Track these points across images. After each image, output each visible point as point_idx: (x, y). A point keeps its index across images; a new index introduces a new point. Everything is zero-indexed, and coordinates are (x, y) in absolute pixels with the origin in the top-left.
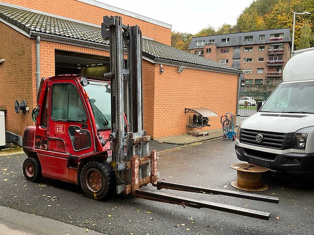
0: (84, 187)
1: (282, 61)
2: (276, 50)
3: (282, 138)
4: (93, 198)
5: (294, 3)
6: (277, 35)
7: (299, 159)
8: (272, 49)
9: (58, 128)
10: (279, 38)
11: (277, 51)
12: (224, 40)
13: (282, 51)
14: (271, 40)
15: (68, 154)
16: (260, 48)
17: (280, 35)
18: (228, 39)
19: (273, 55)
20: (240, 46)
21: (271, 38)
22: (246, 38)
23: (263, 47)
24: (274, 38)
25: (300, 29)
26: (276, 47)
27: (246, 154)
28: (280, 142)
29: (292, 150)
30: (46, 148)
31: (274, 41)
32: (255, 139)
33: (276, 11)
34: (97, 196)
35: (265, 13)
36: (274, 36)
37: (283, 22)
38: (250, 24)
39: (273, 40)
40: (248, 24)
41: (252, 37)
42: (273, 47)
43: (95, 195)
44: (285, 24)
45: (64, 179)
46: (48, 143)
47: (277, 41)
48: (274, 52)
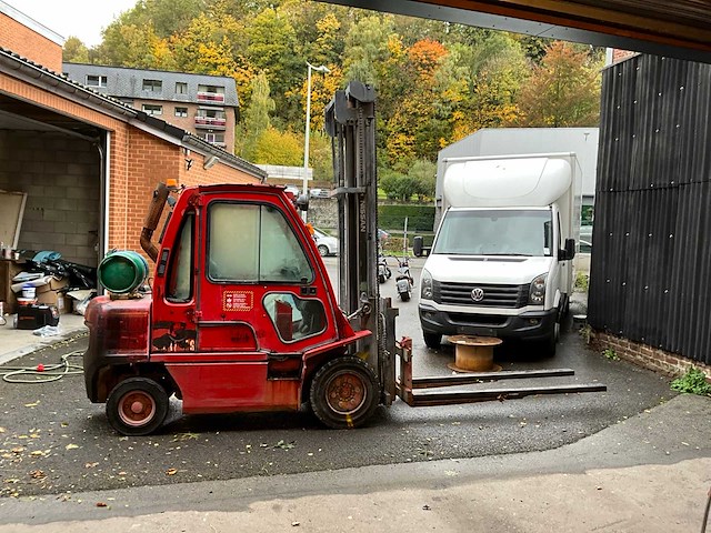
0: (321, 410)
1: (223, 144)
2: (210, 119)
3: (515, 292)
4: (344, 425)
5: (229, 26)
6: (212, 89)
7: (538, 318)
8: (203, 117)
9: (229, 300)
10: (216, 95)
11: (213, 123)
12: (93, 79)
13: (223, 124)
14: (200, 97)
15: (265, 351)
16: (178, 110)
17: (218, 90)
18: (104, 79)
19: (207, 130)
20: (133, 99)
21: (200, 93)
22: (147, 83)
23: (185, 111)
24: (206, 94)
25: (243, 82)
26: (211, 114)
27: (451, 322)
28: (514, 298)
29: (529, 308)
30: (192, 349)
31: (207, 101)
32: (469, 296)
33: (195, 33)
34: (354, 422)
35: (171, 33)
36: (206, 89)
37: (210, 60)
38: (140, 50)
39: (204, 97)
40: (135, 51)
41: (159, 83)
42: (204, 113)
43: (349, 420)
44: (215, 66)
45: (260, 406)
46: (199, 335)
47: (213, 102)
48: (208, 123)
